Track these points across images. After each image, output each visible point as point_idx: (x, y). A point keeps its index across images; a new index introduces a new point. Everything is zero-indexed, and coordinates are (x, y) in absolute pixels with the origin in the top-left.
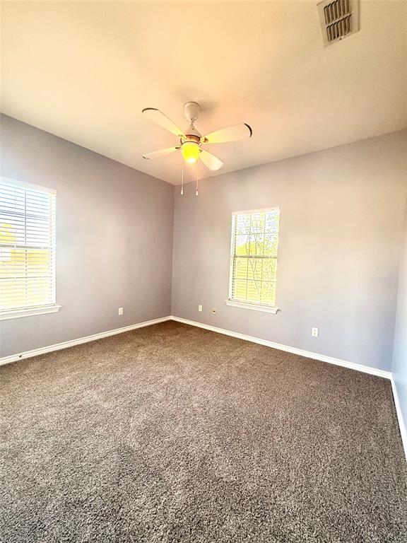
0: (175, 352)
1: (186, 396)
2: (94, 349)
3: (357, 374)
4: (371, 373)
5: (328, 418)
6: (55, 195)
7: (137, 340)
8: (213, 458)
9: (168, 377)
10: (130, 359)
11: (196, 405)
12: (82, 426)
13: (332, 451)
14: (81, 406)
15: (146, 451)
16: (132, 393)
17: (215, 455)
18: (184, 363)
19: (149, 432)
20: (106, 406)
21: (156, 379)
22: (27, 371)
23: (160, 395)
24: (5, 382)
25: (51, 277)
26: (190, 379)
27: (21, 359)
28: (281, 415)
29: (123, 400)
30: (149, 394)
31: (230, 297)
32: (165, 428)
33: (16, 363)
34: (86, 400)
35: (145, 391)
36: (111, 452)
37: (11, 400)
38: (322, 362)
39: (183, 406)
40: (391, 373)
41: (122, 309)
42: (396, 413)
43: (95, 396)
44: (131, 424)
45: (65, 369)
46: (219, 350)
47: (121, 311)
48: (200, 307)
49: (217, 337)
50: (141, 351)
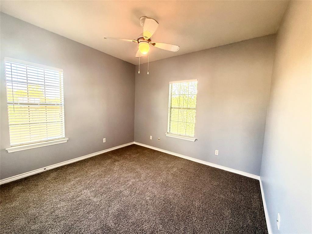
0: (136, 165)
1: (142, 193)
2: (88, 164)
3: (240, 177)
4: (248, 176)
5: (224, 205)
6: (62, 73)
7: (114, 157)
8: (157, 232)
9: (132, 181)
10: (110, 170)
11: (148, 198)
12: (81, 213)
13: (226, 226)
14: (81, 200)
15: (118, 229)
16: (111, 191)
17: (158, 230)
18: (142, 172)
19: (120, 216)
20: (95, 200)
21: (125, 182)
22: (48, 179)
23: (127, 192)
24: (35, 185)
25: (62, 122)
26: (145, 182)
27: (45, 170)
28: (197, 204)
29: (105, 196)
30: (121, 192)
31: (168, 131)
32: (130, 213)
33: (42, 173)
34: (83, 197)
35: (119, 190)
36: (98, 230)
37: (39, 197)
38: (221, 170)
39: (140, 199)
40: (259, 177)
41: (105, 139)
42: (262, 201)
43: (89, 194)
44: (110, 212)
45: (71, 177)
46: (162, 162)
47: (104, 140)
48: (151, 137)
49: (161, 154)
50: (117, 164)
